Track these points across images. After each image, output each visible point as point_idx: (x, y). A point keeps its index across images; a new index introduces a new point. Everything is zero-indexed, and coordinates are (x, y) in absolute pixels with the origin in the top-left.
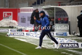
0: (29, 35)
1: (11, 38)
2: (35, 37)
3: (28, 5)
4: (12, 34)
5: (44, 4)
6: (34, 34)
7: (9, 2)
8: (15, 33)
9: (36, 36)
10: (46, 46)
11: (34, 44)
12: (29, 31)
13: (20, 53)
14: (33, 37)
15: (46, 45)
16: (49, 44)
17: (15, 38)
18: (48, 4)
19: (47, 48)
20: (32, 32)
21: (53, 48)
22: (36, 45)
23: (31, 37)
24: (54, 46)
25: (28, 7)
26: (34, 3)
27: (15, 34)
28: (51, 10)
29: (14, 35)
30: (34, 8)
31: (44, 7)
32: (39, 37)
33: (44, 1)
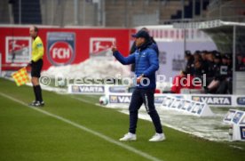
0: (161, 102)
1: (110, 109)
2: (176, 109)
3: (158, 20)
5: (204, 16)
6: (176, 99)
7: (107, 10)
8: (121, 97)
9: (179, 107)
10: (209, 135)
11: (176, 128)
12: (162, 90)
13: (136, 151)
14: (171, 108)
15: (210, 133)
16: (217, 128)
17: (121, 109)
18: (214, 16)
19: (211, 139)
20: (169, 95)
21: (229, 139)
22: (180, 130)
23: (166, 108)
24: (231, 135)
25: (160, 24)
26: (175, 13)
28: (223, 34)
29: (119, 102)
30: (174, 27)
31: (204, 25)
32: (189, 109)
33: (205, 8)
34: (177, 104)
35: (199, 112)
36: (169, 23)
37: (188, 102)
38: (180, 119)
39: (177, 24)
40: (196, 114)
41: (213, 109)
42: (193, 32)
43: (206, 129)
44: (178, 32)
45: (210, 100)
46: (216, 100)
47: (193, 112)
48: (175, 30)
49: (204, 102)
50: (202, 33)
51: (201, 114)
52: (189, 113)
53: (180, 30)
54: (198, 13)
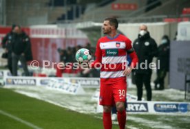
0: (46, 84)
2: (58, 89)
6: (58, 81)
8: (16, 80)
10: (80, 109)
11: (56, 104)
12: (48, 74)
16: (87, 103)
17: (14, 89)
19: (82, 112)
21: (94, 112)
22: (58, 105)
23: (50, 88)
26: (60, 16)
27: (16, 82)
29: (13, 83)
32: (67, 89)
33: (83, 13)
35: (75, 91)
40: (72, 93)
43: (78, 104)
44: (62, 31)
47: (71, 91)
49: (80, 83)
52: (67, 92)
54: (77, 16)
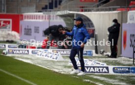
0: (36, 53)
1: (8, 57)
2: (44, 57)
3: (35, 10)
4: (11, 51)
5: (59, 8)
6: (44, 52)
7: (7, 4)
8: (15, 50)
9: (46, 56)
10: (61, 71)
11: (44, 67)
13: (22, 79)
14: (41, 57)
15: (62, 69)
16: (65, 67)
17: (15, 57)
18: (65, 9)
19: (62, 73)
20: (40, 50)
22: (46, 68)
23: (39, 56)
25: (36, 12)
26: (44, 6)
27: (15, 52)
28: (69, 18)
29: (13, 53)
30: (44, 14)
31: (59, 13)
32: (51, 57)
33: (60, 4)
34: (45, 54)
35: (56, 58)
36: (41, 12)
37: (51, 53)
38: (46, 62)
39: (45, 12)
40: (55, 60)
41: (63, 57)
42: (53, 16)
43: (60, 67)
44: (45, 16)
45: (62, 52)
46: (65, 52)
47: (53, 58)
48: (44, 15)
49: (59, 53)
50: (58, 17)
51: (57, 60)
52: (51, 59)
53: (47, 15)
54: (56, 6)
